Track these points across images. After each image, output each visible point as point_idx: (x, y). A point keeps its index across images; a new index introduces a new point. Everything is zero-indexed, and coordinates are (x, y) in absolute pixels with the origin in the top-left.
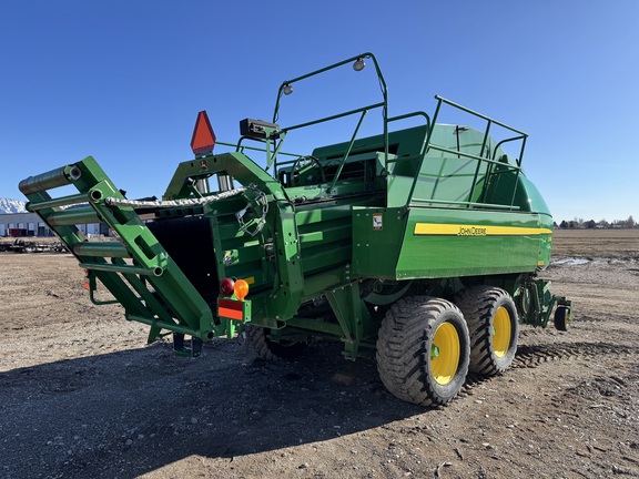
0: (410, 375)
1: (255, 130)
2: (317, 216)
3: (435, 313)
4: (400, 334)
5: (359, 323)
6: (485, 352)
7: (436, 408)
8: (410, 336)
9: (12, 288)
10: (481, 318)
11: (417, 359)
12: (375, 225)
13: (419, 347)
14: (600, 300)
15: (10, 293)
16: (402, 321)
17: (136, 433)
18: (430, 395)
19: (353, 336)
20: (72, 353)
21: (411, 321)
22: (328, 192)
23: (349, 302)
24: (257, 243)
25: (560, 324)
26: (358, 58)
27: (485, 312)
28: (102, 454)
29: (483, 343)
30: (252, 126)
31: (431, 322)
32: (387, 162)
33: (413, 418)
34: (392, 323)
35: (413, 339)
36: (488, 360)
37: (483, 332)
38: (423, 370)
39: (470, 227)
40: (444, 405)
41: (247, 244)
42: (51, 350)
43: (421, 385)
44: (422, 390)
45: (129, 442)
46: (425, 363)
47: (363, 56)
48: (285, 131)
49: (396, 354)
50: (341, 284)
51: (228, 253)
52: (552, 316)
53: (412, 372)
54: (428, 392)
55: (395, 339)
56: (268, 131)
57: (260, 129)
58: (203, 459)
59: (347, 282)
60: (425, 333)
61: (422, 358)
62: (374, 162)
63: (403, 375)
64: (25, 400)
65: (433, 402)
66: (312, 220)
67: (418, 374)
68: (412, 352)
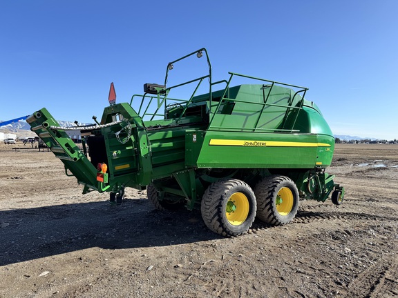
0: (213, 218)
1: (151, 89)
2: (170, 134)
3: (229, 187)
4: (211, 197)
5: (194, 191)
6: (270, 211)
7: (230, 237)
8: (215, 198)
9: (58, 170)
10: (269, 192)
11: (216, 210)
12: (194, 140)
13: (218, 204)
14: (392, 190)
15: (55, 173)
16: (213, 190)
17: (78, 237)
18: (225, 229)
19: (190, 198)
20: (69, 202)
21: (217, 190)
22: (177, 122)
23: (188, 180)
24: (131, 148)
25: (335, 200)
26: (199, 51)
27: (271, 189)
28: (59, 243)
29: (269, 206)
30: (149, 87)
31: (226, 191)
32: (211, 106)
33: (213, 241)
34: (208, 192)
35: (216, 199)
36: (272, 216)
37: (269, 200)
38: (219, 216)
39: (253, 142)
40: (235, 236)
41: (127, 148)
42: (61, 200)
43: (219, 224)
44: (220, 226)
45: (73, 240)
46: (221, 212)
47: (201, 50)
48: (169, 89)
49: (208, 207)
50: (183, 170)
51: (115, 153)
52: (330, 196)
53: (214, 216)
54: (223, 228)
55: (208, 200)
56: (158, 90)
57: (154, 89)
58: (101, 250)
59: (186, 169)
60: (222, 197)
61: (219, 209)
62: (205, 106)
63: (210, 218)
64: (38, 220)
65: (227, 233)
66: (168, 137)
67: (217, 218)
68: (214, 206)
